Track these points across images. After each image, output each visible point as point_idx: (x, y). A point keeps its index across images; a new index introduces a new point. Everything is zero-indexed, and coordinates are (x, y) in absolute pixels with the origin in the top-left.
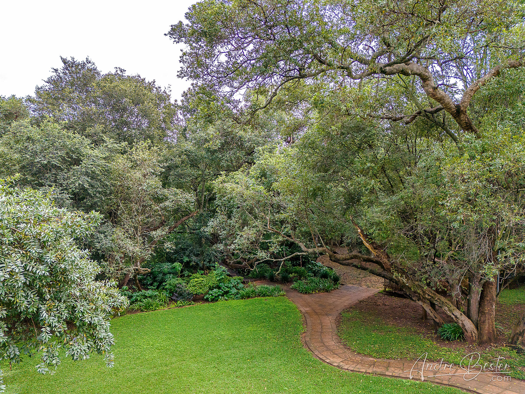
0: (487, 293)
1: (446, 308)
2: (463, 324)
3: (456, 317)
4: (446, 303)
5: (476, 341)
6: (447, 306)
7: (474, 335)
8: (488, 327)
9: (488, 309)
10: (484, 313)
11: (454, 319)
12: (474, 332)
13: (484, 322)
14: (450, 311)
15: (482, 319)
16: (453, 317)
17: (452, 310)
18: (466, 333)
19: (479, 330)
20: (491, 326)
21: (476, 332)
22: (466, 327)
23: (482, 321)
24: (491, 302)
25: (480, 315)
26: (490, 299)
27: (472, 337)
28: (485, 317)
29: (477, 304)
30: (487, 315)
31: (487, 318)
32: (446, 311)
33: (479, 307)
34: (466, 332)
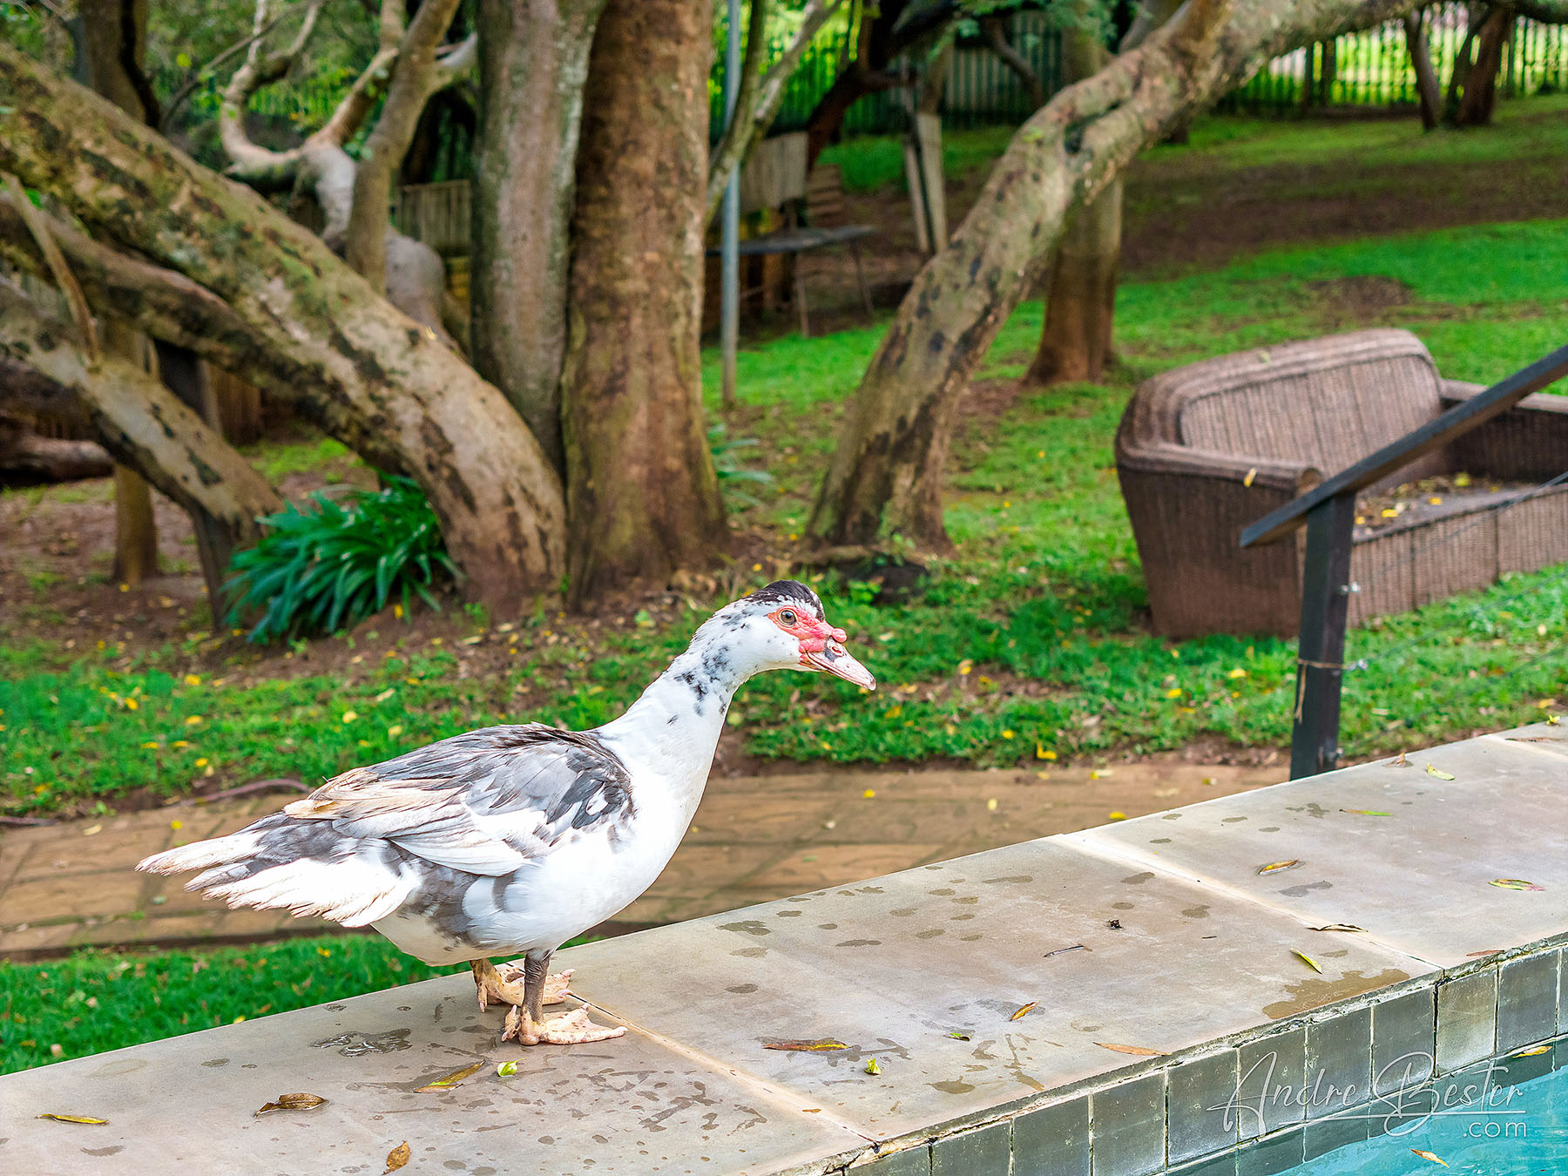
0: (634, 110)
1: (277, 294)
2: (432, 433)
3: (370, 368)
4: (274, 236)
5: (548, 576)
6: (281, 270)
7: (529, 522)
8: (653, 432)
9: (649, 266)
10: (615, 301)
11: (355, 389)
12: (530, 499)
13: (614, 385)
14: (314, 312)
15: (600, 361)
16: (341, 368)
17: (333, 302)
18: (462, 519)
19: (574, 474)
20: (670, 421)
21: (547, 494)
22: (464, 459)
23: (599, 381)
24: (669, 193)
25: (579, 331)
26: (661, 167)
27: (519, 543)
28: (624, 338)
29: (553, 224)
30: (636, 321)
31: (637, 349)
32: (278, 321)
33: (572, 258)
34: (462, 509)
